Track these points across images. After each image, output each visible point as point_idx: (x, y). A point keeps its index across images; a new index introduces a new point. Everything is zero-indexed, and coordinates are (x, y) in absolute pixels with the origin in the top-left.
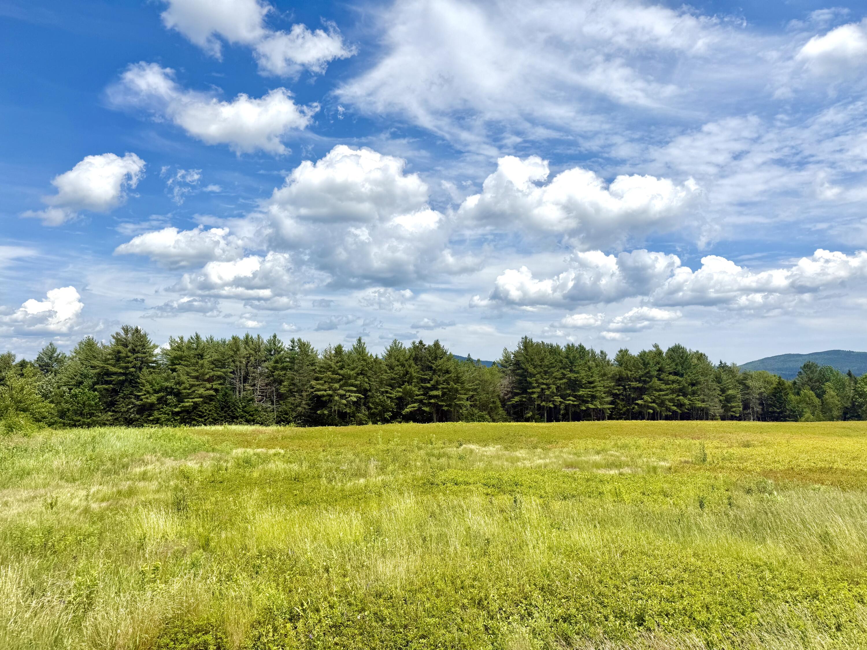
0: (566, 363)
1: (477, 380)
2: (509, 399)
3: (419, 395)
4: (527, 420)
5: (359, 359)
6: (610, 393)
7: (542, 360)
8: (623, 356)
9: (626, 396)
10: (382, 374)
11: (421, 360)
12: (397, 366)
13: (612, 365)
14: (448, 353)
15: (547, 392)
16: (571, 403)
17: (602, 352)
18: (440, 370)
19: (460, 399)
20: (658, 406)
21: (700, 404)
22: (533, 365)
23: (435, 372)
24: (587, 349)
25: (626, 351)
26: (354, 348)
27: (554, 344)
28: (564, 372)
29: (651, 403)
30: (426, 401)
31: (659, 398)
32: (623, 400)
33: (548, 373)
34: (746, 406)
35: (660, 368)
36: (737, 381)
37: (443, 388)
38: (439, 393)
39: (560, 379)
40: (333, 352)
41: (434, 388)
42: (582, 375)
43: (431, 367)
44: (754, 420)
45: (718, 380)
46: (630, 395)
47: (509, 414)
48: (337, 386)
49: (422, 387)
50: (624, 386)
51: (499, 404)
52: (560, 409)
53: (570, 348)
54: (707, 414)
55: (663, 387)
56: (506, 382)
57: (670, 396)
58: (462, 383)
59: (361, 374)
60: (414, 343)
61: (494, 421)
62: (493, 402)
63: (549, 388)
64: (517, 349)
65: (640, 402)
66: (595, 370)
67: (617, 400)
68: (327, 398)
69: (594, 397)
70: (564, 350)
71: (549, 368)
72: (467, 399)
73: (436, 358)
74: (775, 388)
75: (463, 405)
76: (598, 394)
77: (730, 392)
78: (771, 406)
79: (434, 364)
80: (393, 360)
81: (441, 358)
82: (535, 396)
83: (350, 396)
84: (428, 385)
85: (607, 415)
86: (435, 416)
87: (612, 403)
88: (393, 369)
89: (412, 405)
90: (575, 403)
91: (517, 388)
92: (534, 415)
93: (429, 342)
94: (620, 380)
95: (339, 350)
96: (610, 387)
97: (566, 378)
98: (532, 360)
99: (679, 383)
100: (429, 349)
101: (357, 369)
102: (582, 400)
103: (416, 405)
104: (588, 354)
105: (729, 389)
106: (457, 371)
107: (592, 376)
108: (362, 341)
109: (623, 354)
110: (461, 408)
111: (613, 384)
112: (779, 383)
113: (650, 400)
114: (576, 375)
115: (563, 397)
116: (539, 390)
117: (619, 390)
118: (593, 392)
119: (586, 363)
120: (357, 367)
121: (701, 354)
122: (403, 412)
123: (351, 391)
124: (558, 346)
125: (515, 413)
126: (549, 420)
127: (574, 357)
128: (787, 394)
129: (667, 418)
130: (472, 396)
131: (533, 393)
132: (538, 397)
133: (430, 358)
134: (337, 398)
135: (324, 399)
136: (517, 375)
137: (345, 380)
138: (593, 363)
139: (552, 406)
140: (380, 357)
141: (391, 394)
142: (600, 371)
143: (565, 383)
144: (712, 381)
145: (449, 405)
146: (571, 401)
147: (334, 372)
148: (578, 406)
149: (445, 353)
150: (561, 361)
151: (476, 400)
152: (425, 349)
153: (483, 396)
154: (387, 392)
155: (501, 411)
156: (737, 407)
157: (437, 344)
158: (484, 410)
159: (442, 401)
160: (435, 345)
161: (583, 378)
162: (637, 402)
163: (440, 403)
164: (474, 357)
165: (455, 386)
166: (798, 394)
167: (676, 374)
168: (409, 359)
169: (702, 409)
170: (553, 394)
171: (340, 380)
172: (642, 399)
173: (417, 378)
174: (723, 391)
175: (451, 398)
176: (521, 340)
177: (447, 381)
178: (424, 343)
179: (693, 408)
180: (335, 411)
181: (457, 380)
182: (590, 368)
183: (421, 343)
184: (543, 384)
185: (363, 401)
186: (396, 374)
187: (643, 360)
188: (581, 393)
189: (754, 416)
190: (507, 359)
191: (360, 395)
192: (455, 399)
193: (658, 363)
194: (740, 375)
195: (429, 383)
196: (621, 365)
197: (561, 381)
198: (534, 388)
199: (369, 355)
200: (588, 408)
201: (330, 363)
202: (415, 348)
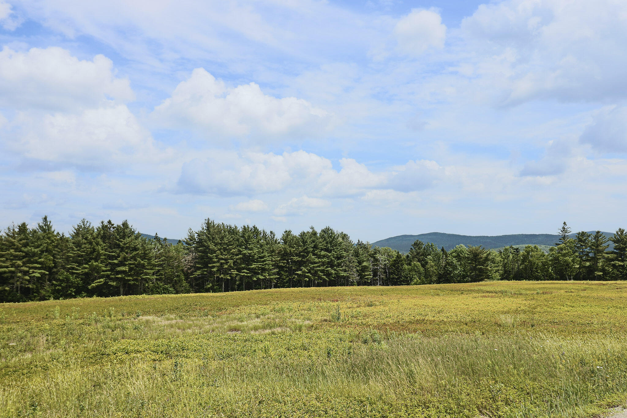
0: (242, 242)
1: (163, 256)
2: (192, 274)
3: (106, 271)
4: (207, 291)
5: (44, 237)
6: (276, 266)
7: (222, 238)
8: (288, 235)
9: (288, 268)
10: (69, 251)
11: (109, 239)
12: (85, 244)
13: (279, 243)
14: (136, 232)
15: (226, 266)
16: (246, 275)
17: (271, 232)
18: (128, 248)
19: (147, 274)
20: (312, 275)
21: (343, 274)
22: (214, 242)
23: (122, 249)
24: (259, 230)
25: (290, 231)
26: (40, 226)
27: (233, 226)
28: (240, 249)
29: (307, 273)
30: (113, 276)
31: (313, 269)
32: (286, 271)
33: (227, 250)
34: (375, 274)
35: (314, 245)
36: (369, 255)
37: (131, 264)
38: (126, 269)
39: (237, 255)
40: (17, 230)
41: (122, 264)
42: (255, 251)
43: (119, 245)
44: (380, 285)
45: (357, 254)
46: (291, 267)
47: (191, 286)
48: (20, 262)
49: (110, 263)
50: (287, 260)
51: (183, 277)
52: (236, 281)
53: (245, 229)
54: (348, 281)
55: (317, 260)
56: (189, 258)
57: (322, 268)
58: (149, 259)
59: (46, 251)
60: (102, 223)
61: (177, 293)
62: (178, 275)
63: (227, 263)
64: (201, 229)
65: (299, 272)
66: (266, 247)
67: (281, 272)
68: (9, 275)
69: (264, 270)
70: (241, 230)
71: (228, 246)
72: (153, 274)
73: (124, 237)
74: (395, 260)
75: (149, 279)
76: (267, 267)
77: (365, 264)
78: (392, 273)
79: (122, 242)
80: (80, 238)
81: (129, 237)
82: (215, 269)
83: (33, 272)
84: (116, 261)
85: (273, 284)
86: (122, 290)
87: (278, 273)
88: (80, 247)
89: (98, 280)
90: (248, 275)
91: (199, 263)
92: (213, 286)
93: (117, 222)
94: (284, 255)
95: (23, 228)
96: (277, 260)
97: (242, 254)
98: (213, 238)
99: (328, 257)
100: (118, 229)
101: (42, 247)
102: (254, 272)
103: (102, 280)
104: (260, 234)
105: (364, 261)
106: (144, 248)
107: (263, 253)
108: (48, 219)
109: (288, 233)
110: (147, 282)
111: (279, 259)
112: (397, 256)
113: (307, 271)
114: (249, 252)
115: (239, 270)
116: (218, 264)
117: (284, 263)
118: (263, 265)
119: (258, 242)
120: (41, 245)
121: (345, 235)
122: (90, 287)
123: (36, 268)
124: (236, 227)
125: (196, 285)
126: (226, 290)
127: (249, 236)
128: (402, 265)
129: (319, 285)
130: (159, 271)
131: (214, 267)
132: (217, 270)
133: (118, 237)
134: (19, 274)
135: (6, 275)
136: (200, 252)
137: (29, 258)
138: (265, 242)
139: (229, 278)
140: (67, 235)
141: (77, 270)
142: (269, 248)
143: (240, 259)
144: (352, 255)
145: (136, 280)
146: (245, 273)
147: (17, 250)
148: (250, 277)
149: (134, 232)
150: (238, 240)
151: (162, 274)
152: (114, 228)
153: (168, 270)
154: (73, 268)
155: (185, 283)
156: (369, 275)
157: (125, 225)
158: (169, 283)
159: (129, 276)
160: (123, 225)
161: (255, 254)
162: (297, 272)
163: (126, 278)
164: (162, 236)
165: (142, 262)
166: (410, 264)
167: (327, 250)
168: (97, 237)
169: (344, 277)
170: (230, 268)
171: (24, 257)
172: (301, 270)
173: (105, 255)
174: (360, 263)
175: (138, 273)
176: (204, 221)
177: (134, 258)
178: (113, 222)
179: (338, 276)
180: (17, 287)
181: (144, 256)
182: (261, 246)
183: (109, 222)
184: (222, 259)
185: (47, 277)
186: (84, 252)
187: (302, 239)
188: (253, 266)
189: (380, 282)
190: (192, 238)
191: (43, 271)
192: (142, 273)
193: (314, 241)
194: (371, 251)
195: (116, 259)
196: (285, 243)
197: (237, 257)
198: (214, 262)
199: (55, 233)
200: (258, 279)
201: (14, 240)
202: (104, 227)
